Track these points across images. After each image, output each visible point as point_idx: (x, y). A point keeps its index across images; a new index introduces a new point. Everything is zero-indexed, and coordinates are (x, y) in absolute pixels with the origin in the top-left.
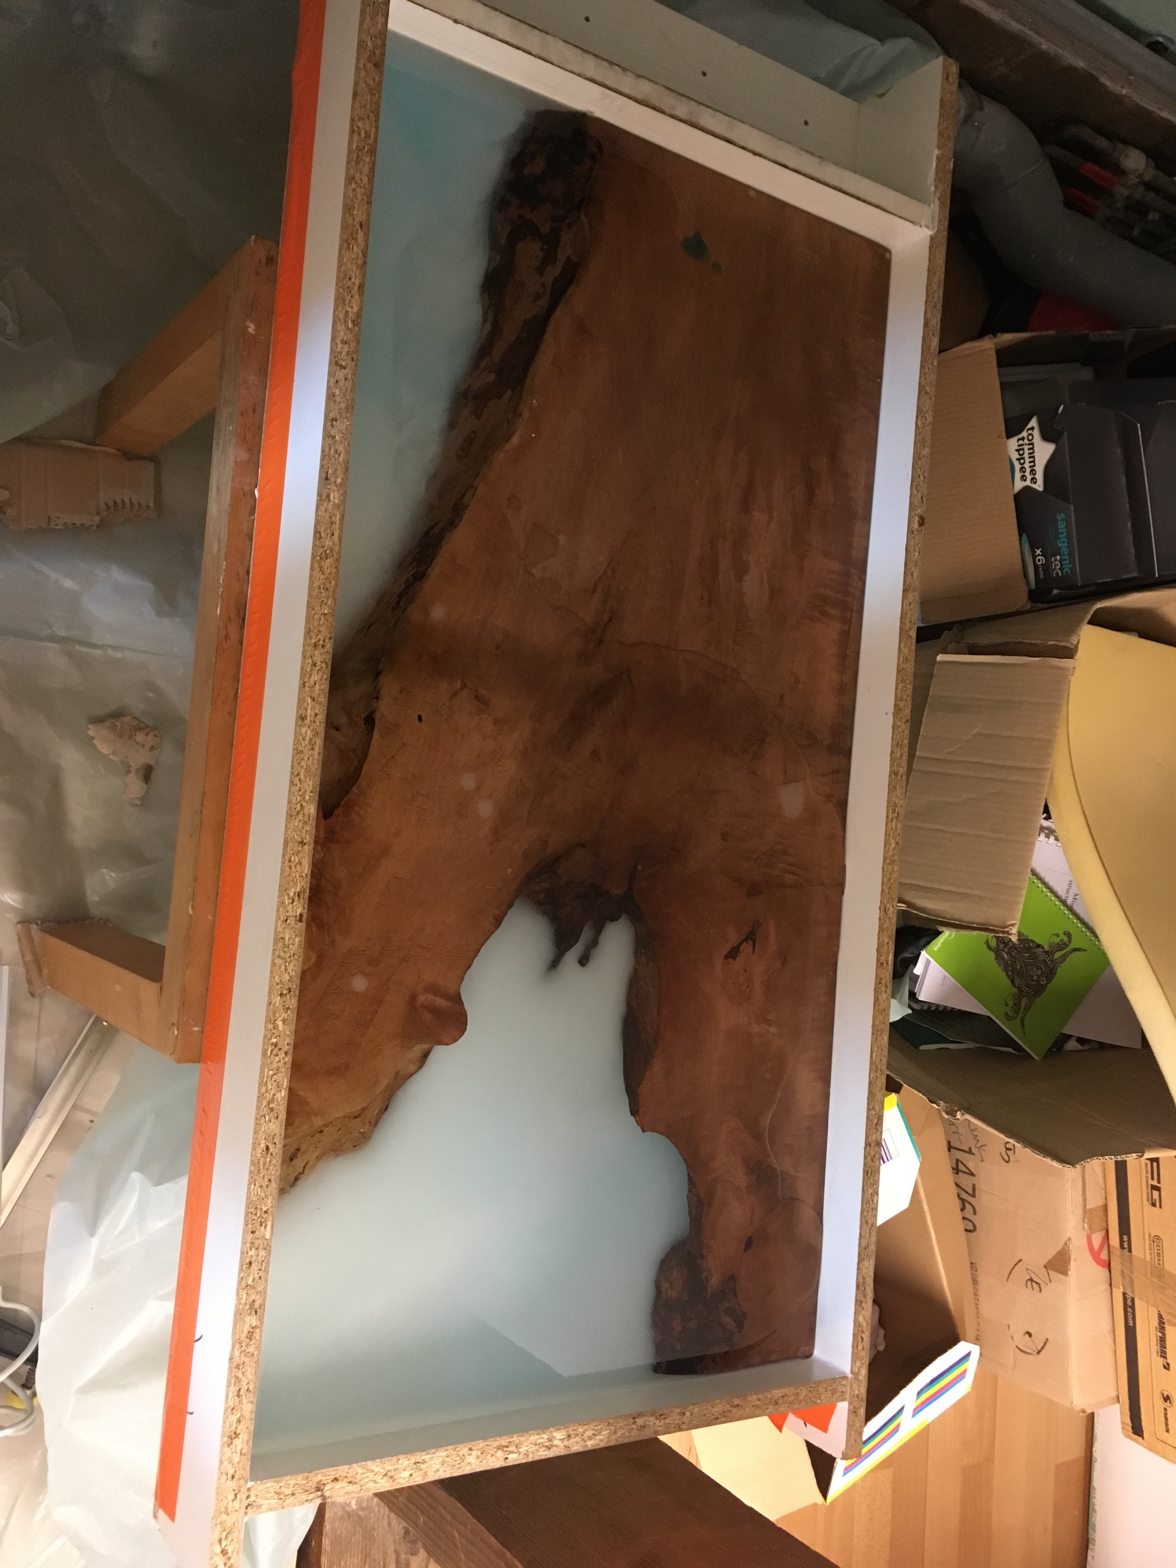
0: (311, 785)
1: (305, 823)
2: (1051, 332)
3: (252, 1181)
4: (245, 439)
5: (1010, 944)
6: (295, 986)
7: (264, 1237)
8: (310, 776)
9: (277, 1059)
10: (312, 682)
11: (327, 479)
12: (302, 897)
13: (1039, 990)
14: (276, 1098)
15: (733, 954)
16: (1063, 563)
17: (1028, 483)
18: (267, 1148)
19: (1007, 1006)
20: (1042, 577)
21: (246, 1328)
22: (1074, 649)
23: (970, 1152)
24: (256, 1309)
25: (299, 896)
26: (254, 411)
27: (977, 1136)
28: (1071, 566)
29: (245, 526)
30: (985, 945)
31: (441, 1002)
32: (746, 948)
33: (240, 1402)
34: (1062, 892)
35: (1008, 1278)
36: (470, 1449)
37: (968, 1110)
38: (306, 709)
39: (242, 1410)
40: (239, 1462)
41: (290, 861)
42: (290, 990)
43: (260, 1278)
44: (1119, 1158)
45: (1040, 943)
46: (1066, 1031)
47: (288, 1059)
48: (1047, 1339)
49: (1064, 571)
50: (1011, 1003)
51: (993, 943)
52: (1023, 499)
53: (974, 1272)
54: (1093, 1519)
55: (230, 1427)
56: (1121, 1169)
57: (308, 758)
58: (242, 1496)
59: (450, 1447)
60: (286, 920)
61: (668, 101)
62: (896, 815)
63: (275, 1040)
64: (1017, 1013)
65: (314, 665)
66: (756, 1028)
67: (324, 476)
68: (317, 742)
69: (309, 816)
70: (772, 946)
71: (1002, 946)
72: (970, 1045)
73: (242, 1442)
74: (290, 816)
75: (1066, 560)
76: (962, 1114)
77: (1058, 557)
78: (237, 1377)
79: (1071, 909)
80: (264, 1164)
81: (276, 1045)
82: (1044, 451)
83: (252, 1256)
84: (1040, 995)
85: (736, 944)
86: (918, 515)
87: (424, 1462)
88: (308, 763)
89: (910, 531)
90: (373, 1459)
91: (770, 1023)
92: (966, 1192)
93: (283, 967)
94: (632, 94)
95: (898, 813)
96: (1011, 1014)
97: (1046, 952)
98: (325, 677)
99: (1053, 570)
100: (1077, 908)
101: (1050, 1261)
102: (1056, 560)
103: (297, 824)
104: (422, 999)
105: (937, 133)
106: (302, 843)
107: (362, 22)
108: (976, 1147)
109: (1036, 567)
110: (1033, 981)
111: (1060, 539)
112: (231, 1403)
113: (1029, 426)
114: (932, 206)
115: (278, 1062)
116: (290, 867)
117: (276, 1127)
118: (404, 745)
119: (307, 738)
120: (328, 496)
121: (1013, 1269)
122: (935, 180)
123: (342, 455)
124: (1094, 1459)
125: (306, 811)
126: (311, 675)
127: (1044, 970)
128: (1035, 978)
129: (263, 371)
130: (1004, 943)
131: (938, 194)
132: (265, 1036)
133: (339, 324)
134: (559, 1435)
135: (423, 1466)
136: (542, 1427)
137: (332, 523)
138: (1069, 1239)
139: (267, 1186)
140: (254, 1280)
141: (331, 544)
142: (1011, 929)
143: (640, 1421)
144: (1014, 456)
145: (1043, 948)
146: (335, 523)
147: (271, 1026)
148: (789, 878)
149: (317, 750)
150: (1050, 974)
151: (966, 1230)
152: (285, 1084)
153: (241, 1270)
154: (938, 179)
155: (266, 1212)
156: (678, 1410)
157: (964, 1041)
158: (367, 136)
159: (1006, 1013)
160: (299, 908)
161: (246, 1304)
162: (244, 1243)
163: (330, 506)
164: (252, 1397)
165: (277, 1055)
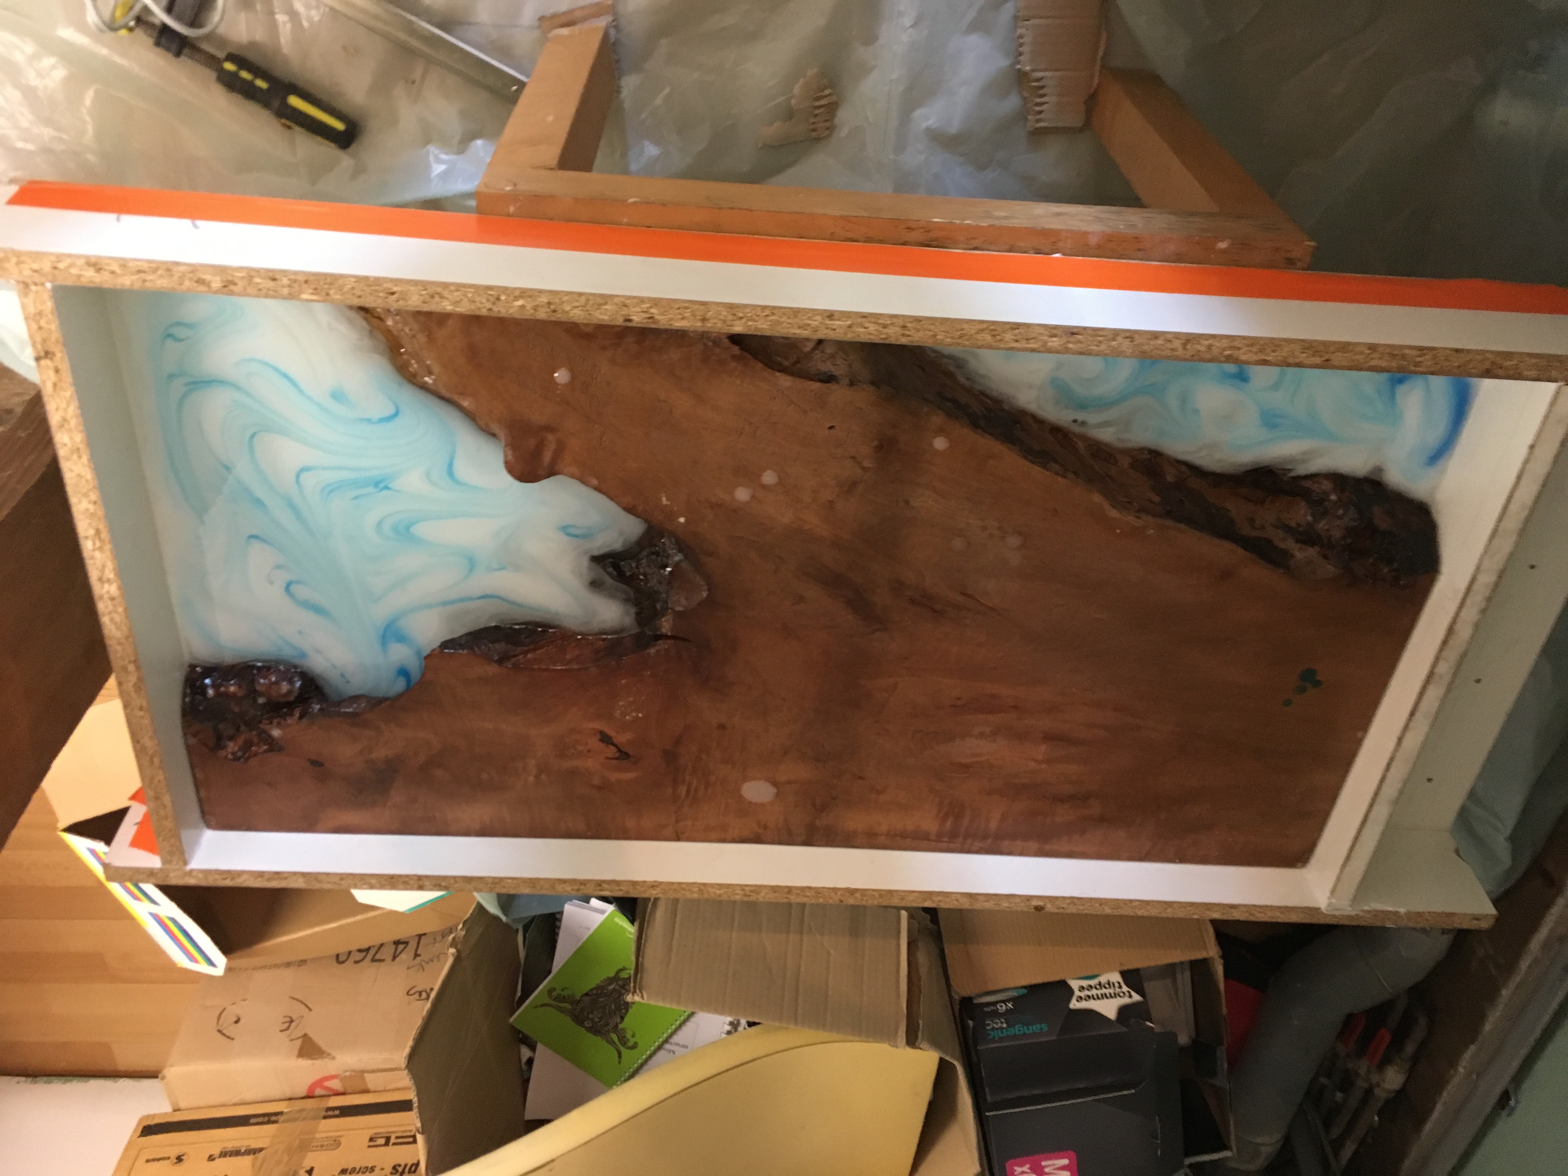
0: (763, 327)
1: (724, 321)
2: (1224, 1011)
3: (360, 279)
4: (1111, 241)
5: (623, 991)
6: (558, 317)
7: (302, 292)
8: (772, 325)
9: (484, 301)
10: (867, 325)
11: (1073, 334)
12: (650, 320)
13: (579, 1020)
14: (445, 300)
15: (605, 739)
16: (1000, 1031)
17: (1077, 993)
18: (393, 293)
19: (563, 990)
20: (986, 1009)
21: (208, 277)
22: (915, 1045)
23: (416, 955)
24: (228, 286)
25: (650, 318)
26: (1139, 250)
27: (432, 961)
28: (997, 1039)
29: (1021, 244)
30: (622, 967)
31: (547, 456)
32: (611, 751)
33: (133, 274)
34: (675, 1039)
35: (294, 998)
36: (95, 503)
37: (458, 959)
38: (839, 320)
39: (125, 275)
40: (70, 274)
41: (686, 308)
42: (554, 311)
43: (260, 290)
44: (415, 1105)
45: (626, 1019)
46: (540, 1046)
47: (484, 312)
48: (233, 1039)
49: (991, 1032)
50: (565, 993)
51: (624, 975)
52: (1062, 989)
53: (297, 963)
54: (56, 1081)
55: (108, 264)
56: (404, 1106)
57: (789, 323)
58: (37, 278)
59: (96, 482)
60: (625, 306)
61: (1452, 655)
62: (748, 893)
63: (503, 298)
64: (557, 999)
65: (885, 326)
66: (532, 763)
67: (1074, 331)
68: (806, 332)
69: (731, 326)
70: (614, 776)
71: (621, 983)
72: (522, 953)
73: (91, 277)
74: (731, 307)
75: (1002, 1033)
76: (453, 954)
77: (1005, 1025)
78: (157, 269)
79: (660, 1048)
80: (377, 291)
81: (498, 299)
82: (1109, 1009)
83: (281, 280)
84: (573, 1020)
85: (615, 741)
86: (1045, 905)
87: (80, 457)
88: (784, 323)
89: (1029, 898)
90: (82, 406)
91: (537, 777)
92: (376, 953)
93: (577, 304)
94: (1459, 620)
95: (750, 896)
96: (555, 994)
97: (616, 1026)
98: (872, 337)
99: (992, 1021)
100: (661, 1054)
101: (310, 1039)
102: (1002, 1023)
103: (723, 313)
104: (550, 437)
105: (1420, 910)
106: (704, 320)
107: (1530, 355)
108: (422, 961)
109: (994, 1004)
110: (588, 1014)
111: (1023, 1027)
112: (131, 264)
113: (1133, 993)
114: (1350, 909)
115: (482, 303)
116: (679, 309)
117: (415, 301)
118: (805, 412)
119: (809, 322)
120: (1055, 336)
121: (301, 1002)
122: (1376, 911)
123: (1095, 348)
124: (117, 1079)
125: (738, 322)
126: (874, 323)
127: (599, 1024)
128: (591, 1016)
129: (1179, 258)
130: (624, 985)
131: (1361, 914)
132: (506, 288)
133: (1227, 341)
134: (113, 589)
135: (75, 457)
136: (120, 572)
137: (1027, 339)
138: (334, 1058)
139: (354, 294)
140: (258, 284)
141: (1006, 339)
142: (638, 995)
143: (131, 668)
144: (1103, 979)
145: (620, 1023)
146: (1028, 343)
147: (517, 293)
148: (683, 790)
149: (798, 331)
150: (595, 1030)
151: (338, 956)
152: (458, 309)
153: (268, 271)
154: (1376, 913)
155: (328, 294)
156: (145, 704)
157: (526, 946)
158: (1417, 364)
159: (554, 989)
160: (638, 319)
161: (233, 276)
162: (295, 273)
163: (1045, 338)
164: (137, 286)
165: (488, 300)
